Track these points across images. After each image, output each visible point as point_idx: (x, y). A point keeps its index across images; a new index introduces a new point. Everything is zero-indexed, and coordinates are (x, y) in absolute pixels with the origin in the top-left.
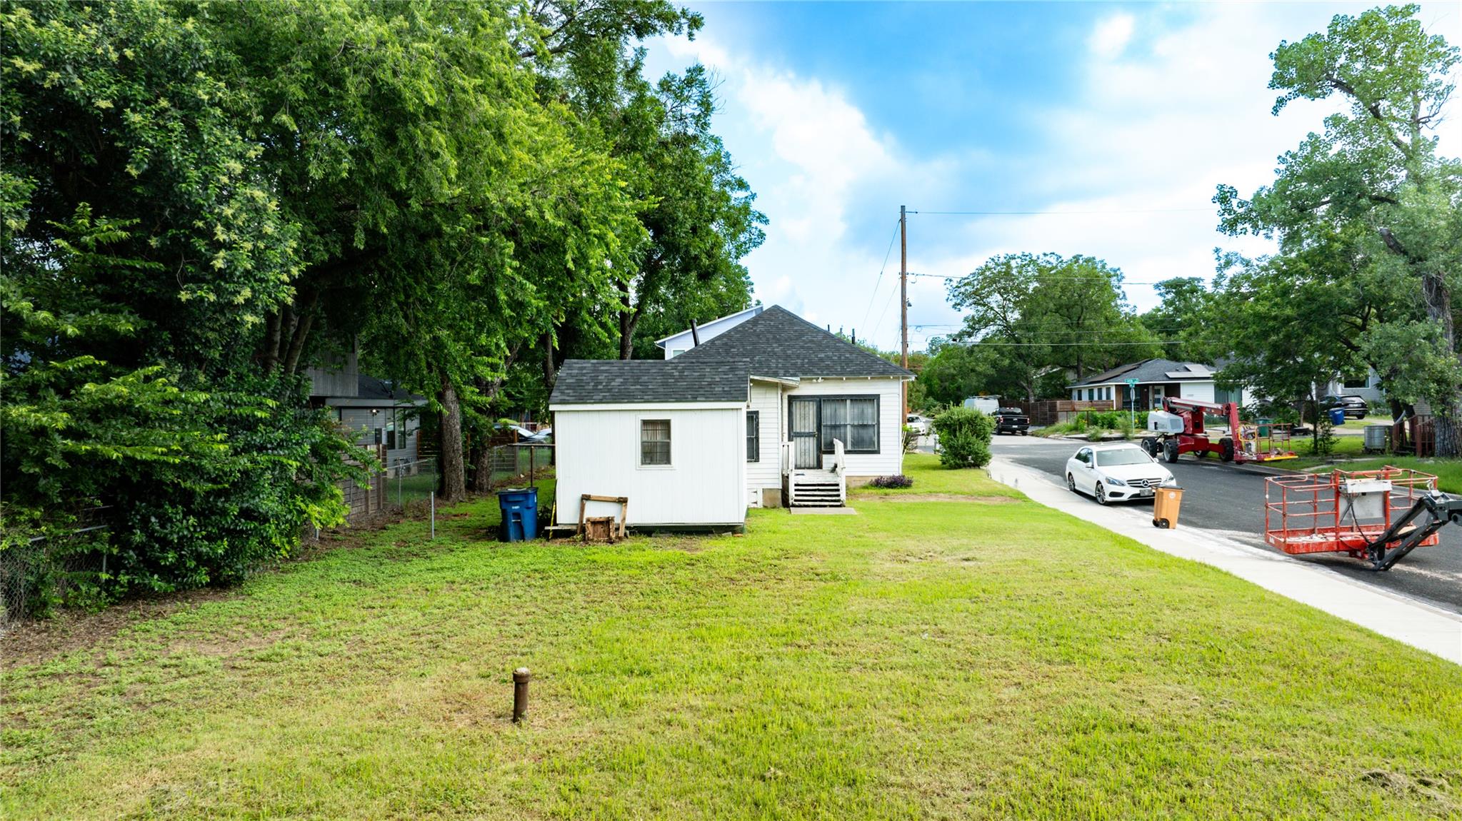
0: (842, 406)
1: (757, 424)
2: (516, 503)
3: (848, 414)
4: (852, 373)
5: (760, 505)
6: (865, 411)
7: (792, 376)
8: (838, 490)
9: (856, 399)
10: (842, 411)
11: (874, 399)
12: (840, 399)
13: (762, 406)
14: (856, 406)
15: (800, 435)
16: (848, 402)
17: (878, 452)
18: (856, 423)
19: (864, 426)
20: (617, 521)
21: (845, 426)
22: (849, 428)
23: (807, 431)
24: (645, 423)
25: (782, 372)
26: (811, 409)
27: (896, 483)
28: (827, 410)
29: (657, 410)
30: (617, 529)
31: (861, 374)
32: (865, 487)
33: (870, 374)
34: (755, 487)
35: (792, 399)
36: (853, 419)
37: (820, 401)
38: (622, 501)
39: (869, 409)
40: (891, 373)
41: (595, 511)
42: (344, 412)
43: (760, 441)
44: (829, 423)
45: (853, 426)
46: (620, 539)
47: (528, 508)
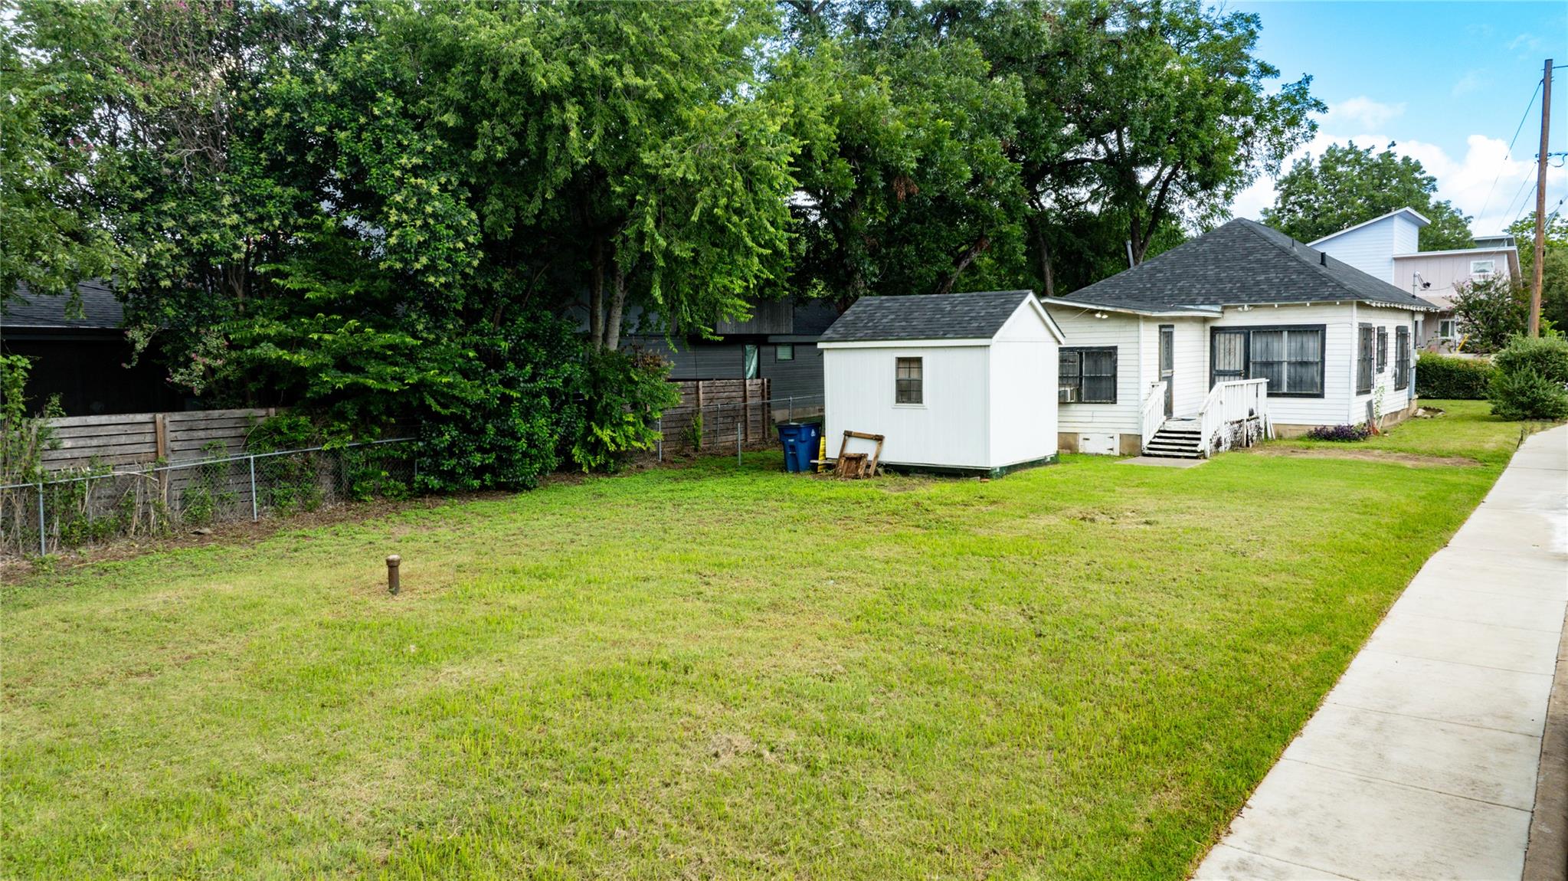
0: (1276, 339)
1: (1116, 361)
2: (791, 436)
3: (1284, 349)
4: (1287, 299)
5: (1117, 452)
6: (1305, 346)
7: (1211, 304)
8: (1199, 439)
9: (1295, 330)
10: (1276, 344)
11: (1318, 331)
12: (1275, 331)
13: (1121, 340)
14: (1293, 338)
15: (1224, 374)
16: (1285, 334)
17: (1321, 395)
18: (1293, 359)
19: (1304, 364)
20: (871, 458)
21: (1280, 363)
22: (1285, 366)
23: (1232, 369)
24: (900, 360)
25: (1201, 299)
26: (1238, 342)
27: (1341, 435)
28: (1258, 344)
29: (910, 347)
30: (868, 466)
31: (1297, 299)
32: (1300, 439)
33: (1309, 299)
34: (1113, 432)
35: (1214, 331)
36: (1289, 355)
37: (1246, 332)
38: (879, 439)
39: (1312, 343)
40: (1338, 298)
41: (855, 448)
42: (796, 347)
43: (1119, 380)
44: (1258, 359)
45: (1289, 363)
46: (868, 476)
47: (802, 442)
